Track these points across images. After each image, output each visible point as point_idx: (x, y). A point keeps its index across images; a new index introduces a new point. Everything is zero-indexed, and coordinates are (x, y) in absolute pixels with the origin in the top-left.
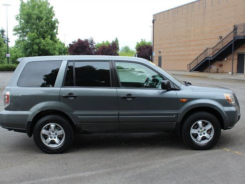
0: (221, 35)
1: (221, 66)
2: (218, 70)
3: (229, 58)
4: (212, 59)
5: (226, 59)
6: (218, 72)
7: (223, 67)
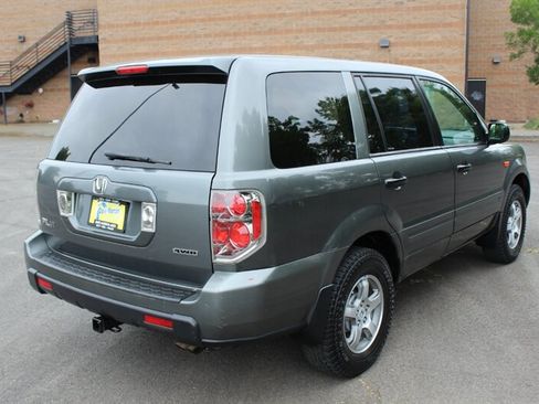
0: (21, 35)
1: (30, 106)
2: (21, 115)
3: (48, 88)
4: (10, 90)
5: (41, 90)
6: (22, 122)
7: (35, 108)
